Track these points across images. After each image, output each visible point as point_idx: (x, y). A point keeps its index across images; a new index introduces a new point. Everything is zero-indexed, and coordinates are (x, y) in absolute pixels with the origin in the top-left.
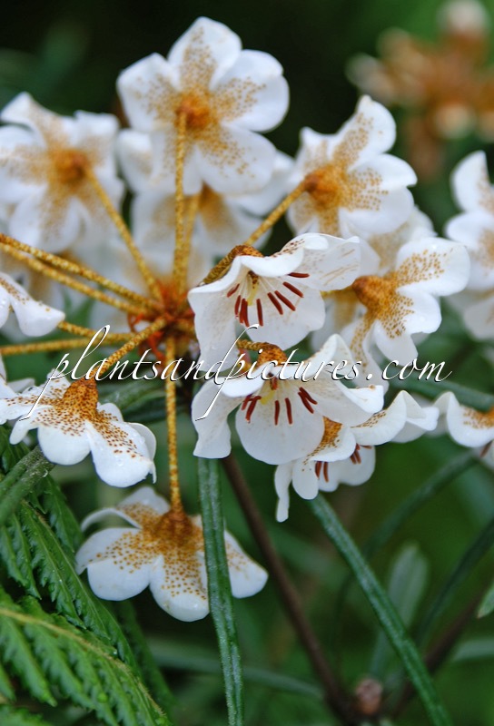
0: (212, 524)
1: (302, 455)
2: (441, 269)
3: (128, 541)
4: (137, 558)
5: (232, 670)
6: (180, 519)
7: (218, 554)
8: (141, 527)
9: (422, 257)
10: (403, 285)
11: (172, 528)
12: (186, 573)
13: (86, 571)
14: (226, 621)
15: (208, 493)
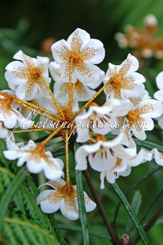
0: (80, 189)
1: (109, 169)
2: (154, 109)
3: (53, 194)
4: (56, 200)
5: (86, 236)
6: (70, 187)
7: (82, 199)
8: (57, 189)
9: (147, 105)
10: (141, 114)
11: (67, 190)
12: (71, 205)
13: (40, 205)
14: (84, 221)
15: (79, 179)
